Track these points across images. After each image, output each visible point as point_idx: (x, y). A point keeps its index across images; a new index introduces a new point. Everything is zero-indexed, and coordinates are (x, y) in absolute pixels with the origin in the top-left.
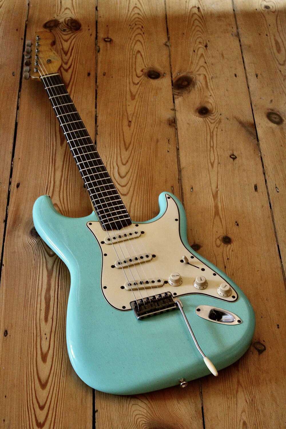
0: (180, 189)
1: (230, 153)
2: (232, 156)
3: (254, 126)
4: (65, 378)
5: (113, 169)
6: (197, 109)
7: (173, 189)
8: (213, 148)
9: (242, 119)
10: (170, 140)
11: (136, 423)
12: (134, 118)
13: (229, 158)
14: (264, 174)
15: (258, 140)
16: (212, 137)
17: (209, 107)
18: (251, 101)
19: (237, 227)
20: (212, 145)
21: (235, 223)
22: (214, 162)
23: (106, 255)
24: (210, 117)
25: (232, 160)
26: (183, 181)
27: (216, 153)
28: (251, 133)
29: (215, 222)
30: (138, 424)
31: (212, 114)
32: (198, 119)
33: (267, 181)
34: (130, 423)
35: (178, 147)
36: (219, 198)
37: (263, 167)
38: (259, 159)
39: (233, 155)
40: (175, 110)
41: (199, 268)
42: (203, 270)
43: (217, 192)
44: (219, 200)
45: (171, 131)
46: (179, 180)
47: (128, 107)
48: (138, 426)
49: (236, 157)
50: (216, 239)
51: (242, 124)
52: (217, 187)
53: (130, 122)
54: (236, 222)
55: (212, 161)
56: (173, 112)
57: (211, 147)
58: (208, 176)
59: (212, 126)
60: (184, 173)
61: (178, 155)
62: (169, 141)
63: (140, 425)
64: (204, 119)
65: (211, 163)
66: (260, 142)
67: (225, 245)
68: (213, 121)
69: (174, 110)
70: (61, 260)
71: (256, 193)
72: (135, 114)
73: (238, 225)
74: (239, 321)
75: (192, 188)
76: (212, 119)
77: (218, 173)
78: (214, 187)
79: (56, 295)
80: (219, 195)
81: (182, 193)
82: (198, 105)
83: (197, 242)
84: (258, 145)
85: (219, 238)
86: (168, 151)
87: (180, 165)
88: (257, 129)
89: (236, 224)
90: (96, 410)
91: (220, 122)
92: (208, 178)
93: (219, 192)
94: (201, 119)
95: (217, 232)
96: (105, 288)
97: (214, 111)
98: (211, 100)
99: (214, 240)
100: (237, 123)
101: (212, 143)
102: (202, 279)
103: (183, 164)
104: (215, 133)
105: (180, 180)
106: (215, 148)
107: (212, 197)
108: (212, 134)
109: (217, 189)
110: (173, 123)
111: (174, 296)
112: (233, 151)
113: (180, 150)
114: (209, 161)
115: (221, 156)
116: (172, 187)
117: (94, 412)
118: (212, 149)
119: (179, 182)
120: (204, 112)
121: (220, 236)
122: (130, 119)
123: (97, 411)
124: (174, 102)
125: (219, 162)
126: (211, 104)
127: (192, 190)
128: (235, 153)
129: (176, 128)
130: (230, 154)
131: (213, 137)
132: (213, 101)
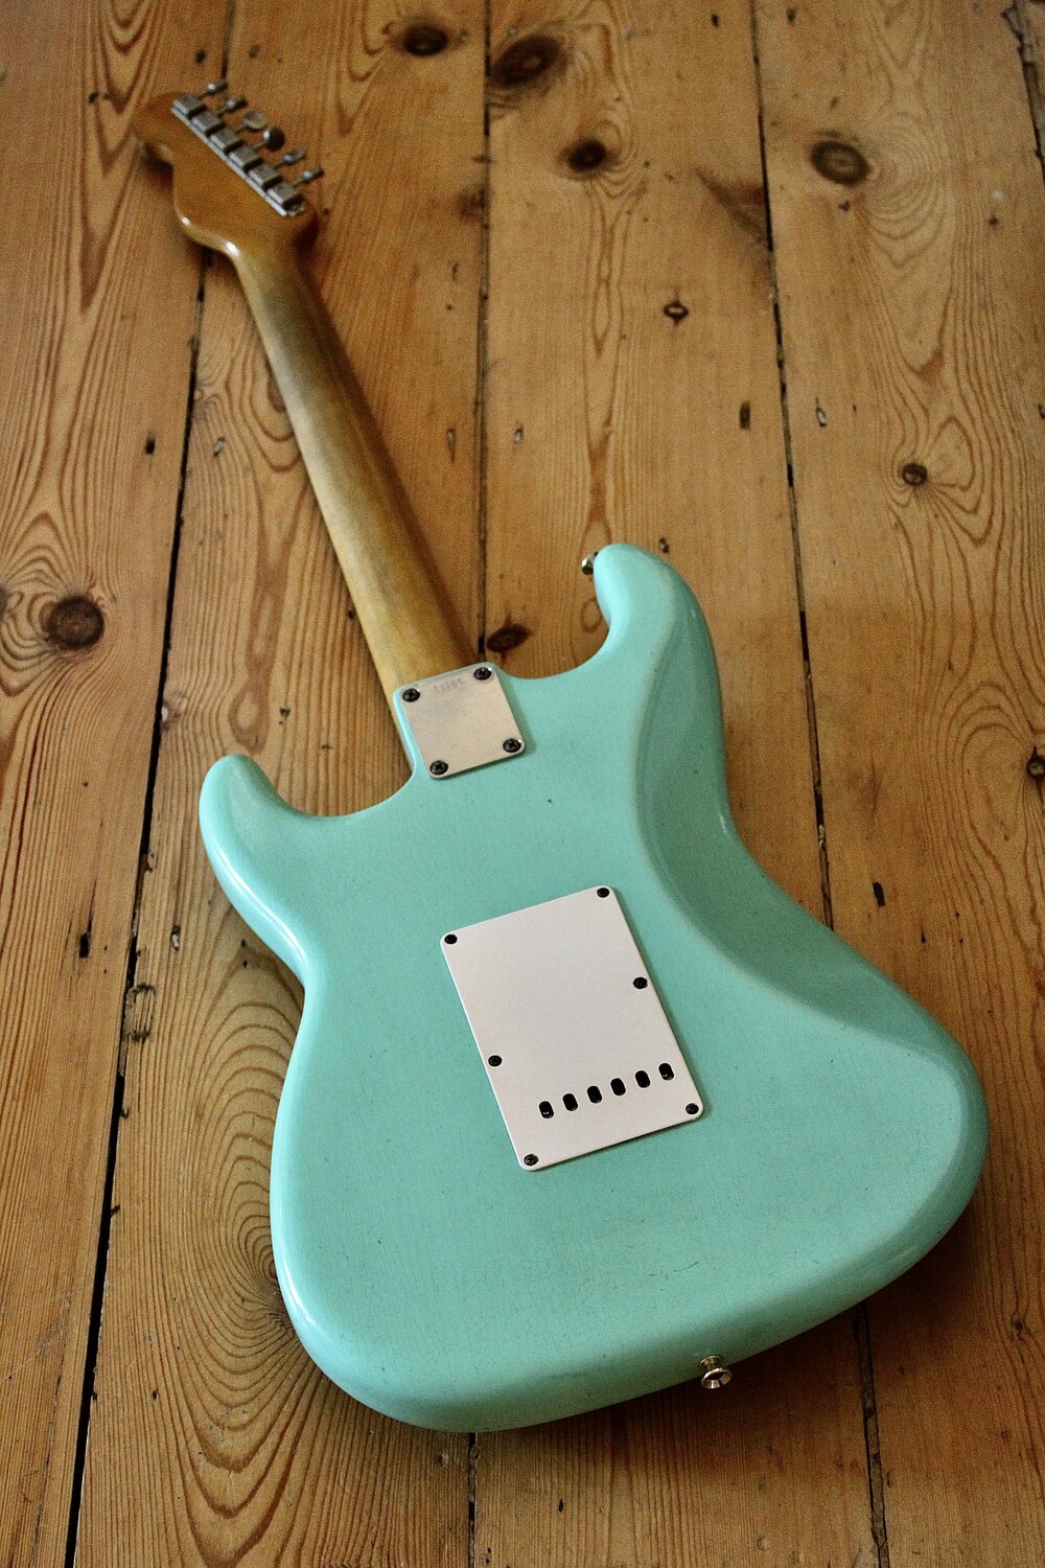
0: (479, 436)
1: (666, 297)
2: (673, 310)
3: (761, 195)
6: (566, 151)
7: (454, 437)
8: (608, 284)
9: (723, 174)
12: (342, 198)
13: (660, 314)
14: (780, 364)
15: (770, 247)
16: (607, 245)
17: (608, 139)
18: (761, 108)
20: (605, 274)
21: (657, 541)
22: (605, 333)
24: (608, 174)
25: (669, 321)
27: (615, 301)
28: (744, 220)
29: (587, 546)
31: (617, 163)
32: (567, 188)
33: (789, 388)
35: (484, 288)
36: (610, 459)
37: (779, 341)
38: (767, 314)
39: (677, 304)
40: (489, 161)
43: (606, 438)
44: (610, 470)
45: (468, 233)
46: (477, 404)
49: (686, 313)
50: (586, 605)
51: (720, 193)
52: (608, 423)
53: (327, 212)
54: (662, 541)
55: (600, 333)
56: (480, 167)
57: (599, 280)
58: (580, 380)
59: (612, 208)
61: (482, 316)
62: (455, 269)
64: (588, 183)
65: (595, 337)
66: (779, 253)
68: (615, 190)
69: (485, 159)
71: (744, 433)
72: (347, 186)
73: (666, 550)
75: (520, 431)
76: (617, 184)
77: (616, 373)
78: (597, 419)
80: (611, 450)
81: (483, 450)
82: (569, 134)
83: (518, 616)
84: (769, 263)
85: (594, 599)
86: (449, 308)
87: (484, 353)
88: (773, 207)
89: (662, 547)
91: (642, 190)
92: (580, 392)
93: (612, 438)
94: (577, 186)
97: (623, 155)
98: (617, 117)
99: (580, 605)
100: (700, 193)
101: (605, 269)
103: (497, 347)
104: (618, 233)
105: (480, 403)
106: (613, 287)
107: (587, 458)
108: (608, 237)
109: (607, 429)
110: (475, 205)
112: (677, 290)
113: (492, 300)
114: (589, 333)
115: (632, 310)
116: (452, 430)
118: (603, 290)
119: (475, 412)
120: (590, 158)
122: (328, 204)
124: (487, 132)
125: (624, 332)
126: (618, 132)
127: (517, 438)
128: (685, 300)
129: (486, 223)
130: (665, 302)
131: (611, 248)
132: (626, 117)
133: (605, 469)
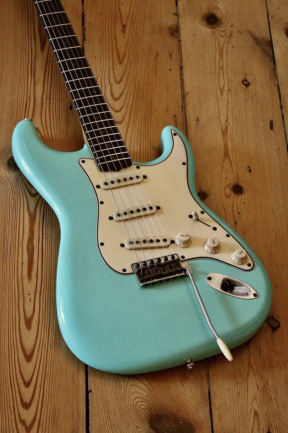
0: (184, 120)
1: (242, 77)
2: (245, 82)
3: (270, 44)
4: (53, 350)
5: (105, 87)
6: (204, 16)
7: (176, 119)
8: (223, 70)
9: (257, 34)
10: (172, 55)
11: (135, 407)
12: (129, 21)
13: (241, 83)
14: (281, 107)
15: (275, 64)
16: (221, 55)
17: (219, 14)
18: (267, 11)
19: (249, 173)
20: (221, 66)
22: (223, 88)
23: (102, 203)
24: (219, 27)
25: (244, 86)
26: (187, 110)
27: (225, 77)
28: (267, 54)
29: (224, 166)
30: (137, 409)
31: (222, 24)
32: (205, 30)
33: (285, 117)
34: (129, 407)
35: (181, 64)
36: (229, 136)
37: (280, 100)
38: (275, 88)
39: (246, 80)
40: (178, 16)
41: (210, 226)
42: (215, 229)
43: (227, 127)
44: (229, 138)
45: (173, 42)
46: (182, 107)
47: (122, 6)
48: (138, 412)
49: (249, 84)
50: (226, 188)
51: (256, 39)
52: (227, 121)
53: (124, 26)
54: (248, 167)
55: (221, 87)
56: (176, 17)
57: (220, 68)
58: (217, 105)
59: (222, 40)
60: (188, 99)
61: (182, 75)
62: (170, 55)
63: (140, 410)
64: (213, 30)
65: (220, 88)
66: (278, 67)
67: (236, 195)
68: (222, 34)
69: (177, 14)
70: (45, 201)
71: (272, 131)
72: (130, 17)
73: (250, 171)
74: (255, 295)
75: (198, 120)
76: (222, 31)
77: (228, 103)
78: (223, 119)
79: (40, 247)
80: (229, 131)
81: (187, 125)
82: (205, 10)
83: (204, 189)
84: (275, 69)
85: (228, 186)
86: (170, 70)
87: (184, 89)
88: (274, 48)
89: (249, 169)
90: (89, 390)
91: (231, 35)
92: (217, 108)
93: (229, 127)
94: (209, 30)
95: (226, 178)
96: (102, 244)
97: (224, 21)
98: (221, 6)
99: (224, 188)
100: (251, 40)
101: (221, 62)
102: (215, 242)
103: (187, 89)
104: (225, 50)
105: (184, 107)
106: (224, 70)
107: (221, 133)
108: (221, 51)
109: (227, 124)
110: (175, 31)
111: (181, 259)
112: (246, 75)
113: (184, 69)
114: (218, 86)
115: (232, 80)
116: (175, 116)
117: (88, 392)
118: (221, 71)
119: (182, 111)
120: (212, 20)
121: (229, 184)
122: (125, 23)
123: (91, 391)
124: (177, 5)
125: (229, 89)
126: (221, 11)
127: (197, 123)
128: (249, 79)
129: (179, 39)
130: (242, 79)
131: (223, 55)
132: (223, 7)
133: (227, 138)
